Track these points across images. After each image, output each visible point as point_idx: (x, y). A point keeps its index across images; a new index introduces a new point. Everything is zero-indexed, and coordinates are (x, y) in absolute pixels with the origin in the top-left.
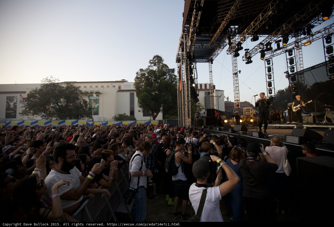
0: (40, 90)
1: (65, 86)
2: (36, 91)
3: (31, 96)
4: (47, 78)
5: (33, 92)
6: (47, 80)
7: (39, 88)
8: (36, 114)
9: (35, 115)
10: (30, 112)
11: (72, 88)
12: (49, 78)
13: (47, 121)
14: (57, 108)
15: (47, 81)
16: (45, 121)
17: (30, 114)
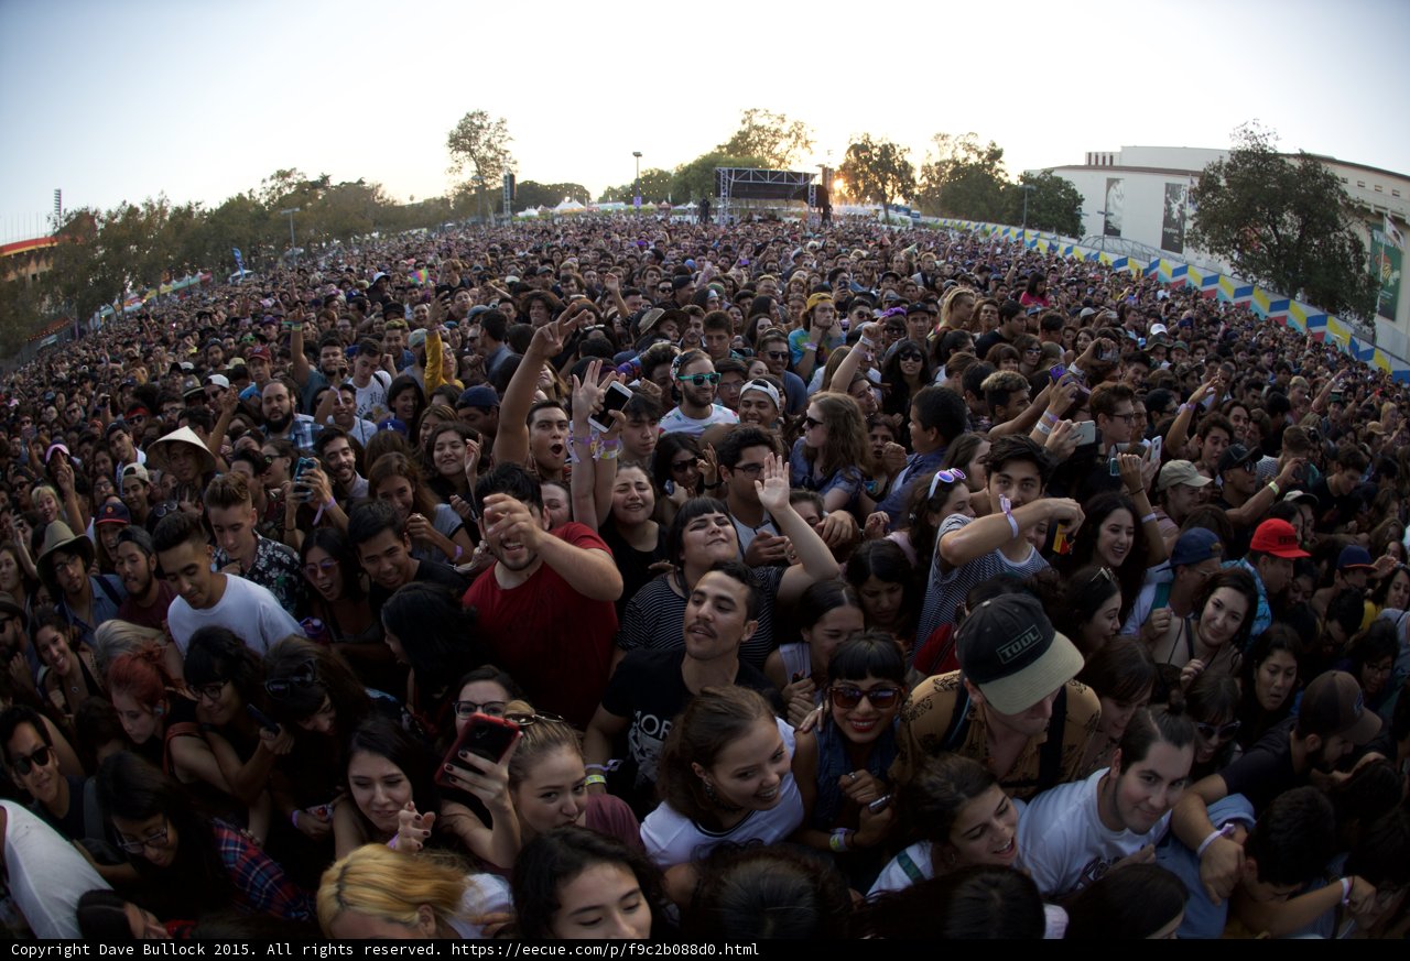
0: (1228, 165)
1: (1297, 164)
2: (1219, 168)
3: (1207, 183)
4: (1244, 128)
5: (1212, 173)
6: (1245, 131)
7: (1227, 160)
8: (1220, 252)
9: (1217, 254)
10: (1203, 241)
11: (1318, 178)
12: (1250, 127)
13: (1241, 285)
14: (1272, 244)
15: (1244, 135)
16: (1237, 283)
17: (1202, 246)
